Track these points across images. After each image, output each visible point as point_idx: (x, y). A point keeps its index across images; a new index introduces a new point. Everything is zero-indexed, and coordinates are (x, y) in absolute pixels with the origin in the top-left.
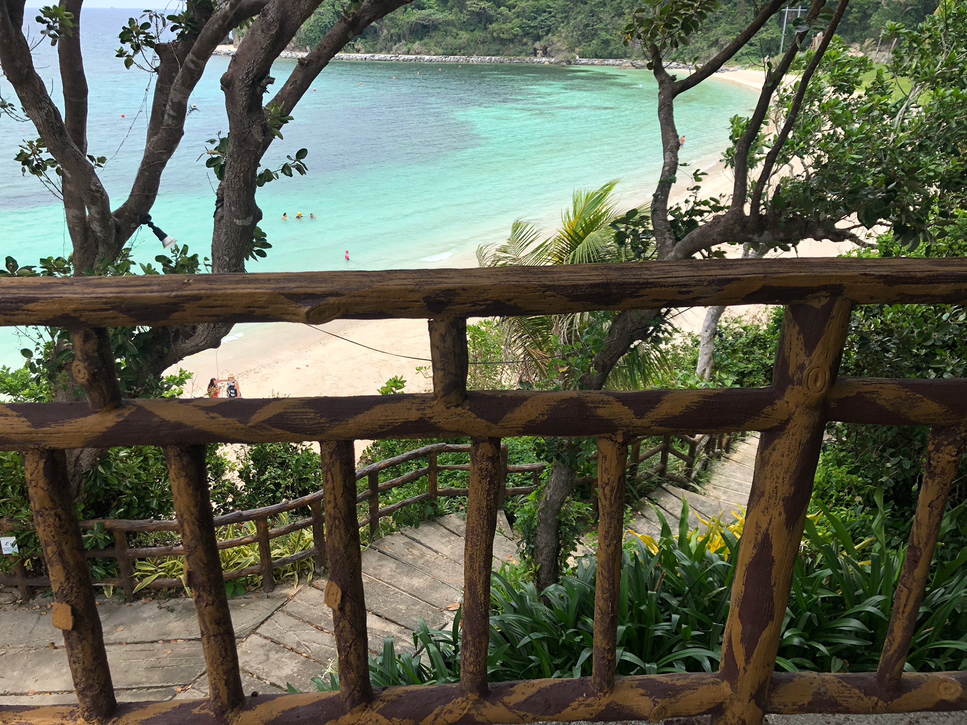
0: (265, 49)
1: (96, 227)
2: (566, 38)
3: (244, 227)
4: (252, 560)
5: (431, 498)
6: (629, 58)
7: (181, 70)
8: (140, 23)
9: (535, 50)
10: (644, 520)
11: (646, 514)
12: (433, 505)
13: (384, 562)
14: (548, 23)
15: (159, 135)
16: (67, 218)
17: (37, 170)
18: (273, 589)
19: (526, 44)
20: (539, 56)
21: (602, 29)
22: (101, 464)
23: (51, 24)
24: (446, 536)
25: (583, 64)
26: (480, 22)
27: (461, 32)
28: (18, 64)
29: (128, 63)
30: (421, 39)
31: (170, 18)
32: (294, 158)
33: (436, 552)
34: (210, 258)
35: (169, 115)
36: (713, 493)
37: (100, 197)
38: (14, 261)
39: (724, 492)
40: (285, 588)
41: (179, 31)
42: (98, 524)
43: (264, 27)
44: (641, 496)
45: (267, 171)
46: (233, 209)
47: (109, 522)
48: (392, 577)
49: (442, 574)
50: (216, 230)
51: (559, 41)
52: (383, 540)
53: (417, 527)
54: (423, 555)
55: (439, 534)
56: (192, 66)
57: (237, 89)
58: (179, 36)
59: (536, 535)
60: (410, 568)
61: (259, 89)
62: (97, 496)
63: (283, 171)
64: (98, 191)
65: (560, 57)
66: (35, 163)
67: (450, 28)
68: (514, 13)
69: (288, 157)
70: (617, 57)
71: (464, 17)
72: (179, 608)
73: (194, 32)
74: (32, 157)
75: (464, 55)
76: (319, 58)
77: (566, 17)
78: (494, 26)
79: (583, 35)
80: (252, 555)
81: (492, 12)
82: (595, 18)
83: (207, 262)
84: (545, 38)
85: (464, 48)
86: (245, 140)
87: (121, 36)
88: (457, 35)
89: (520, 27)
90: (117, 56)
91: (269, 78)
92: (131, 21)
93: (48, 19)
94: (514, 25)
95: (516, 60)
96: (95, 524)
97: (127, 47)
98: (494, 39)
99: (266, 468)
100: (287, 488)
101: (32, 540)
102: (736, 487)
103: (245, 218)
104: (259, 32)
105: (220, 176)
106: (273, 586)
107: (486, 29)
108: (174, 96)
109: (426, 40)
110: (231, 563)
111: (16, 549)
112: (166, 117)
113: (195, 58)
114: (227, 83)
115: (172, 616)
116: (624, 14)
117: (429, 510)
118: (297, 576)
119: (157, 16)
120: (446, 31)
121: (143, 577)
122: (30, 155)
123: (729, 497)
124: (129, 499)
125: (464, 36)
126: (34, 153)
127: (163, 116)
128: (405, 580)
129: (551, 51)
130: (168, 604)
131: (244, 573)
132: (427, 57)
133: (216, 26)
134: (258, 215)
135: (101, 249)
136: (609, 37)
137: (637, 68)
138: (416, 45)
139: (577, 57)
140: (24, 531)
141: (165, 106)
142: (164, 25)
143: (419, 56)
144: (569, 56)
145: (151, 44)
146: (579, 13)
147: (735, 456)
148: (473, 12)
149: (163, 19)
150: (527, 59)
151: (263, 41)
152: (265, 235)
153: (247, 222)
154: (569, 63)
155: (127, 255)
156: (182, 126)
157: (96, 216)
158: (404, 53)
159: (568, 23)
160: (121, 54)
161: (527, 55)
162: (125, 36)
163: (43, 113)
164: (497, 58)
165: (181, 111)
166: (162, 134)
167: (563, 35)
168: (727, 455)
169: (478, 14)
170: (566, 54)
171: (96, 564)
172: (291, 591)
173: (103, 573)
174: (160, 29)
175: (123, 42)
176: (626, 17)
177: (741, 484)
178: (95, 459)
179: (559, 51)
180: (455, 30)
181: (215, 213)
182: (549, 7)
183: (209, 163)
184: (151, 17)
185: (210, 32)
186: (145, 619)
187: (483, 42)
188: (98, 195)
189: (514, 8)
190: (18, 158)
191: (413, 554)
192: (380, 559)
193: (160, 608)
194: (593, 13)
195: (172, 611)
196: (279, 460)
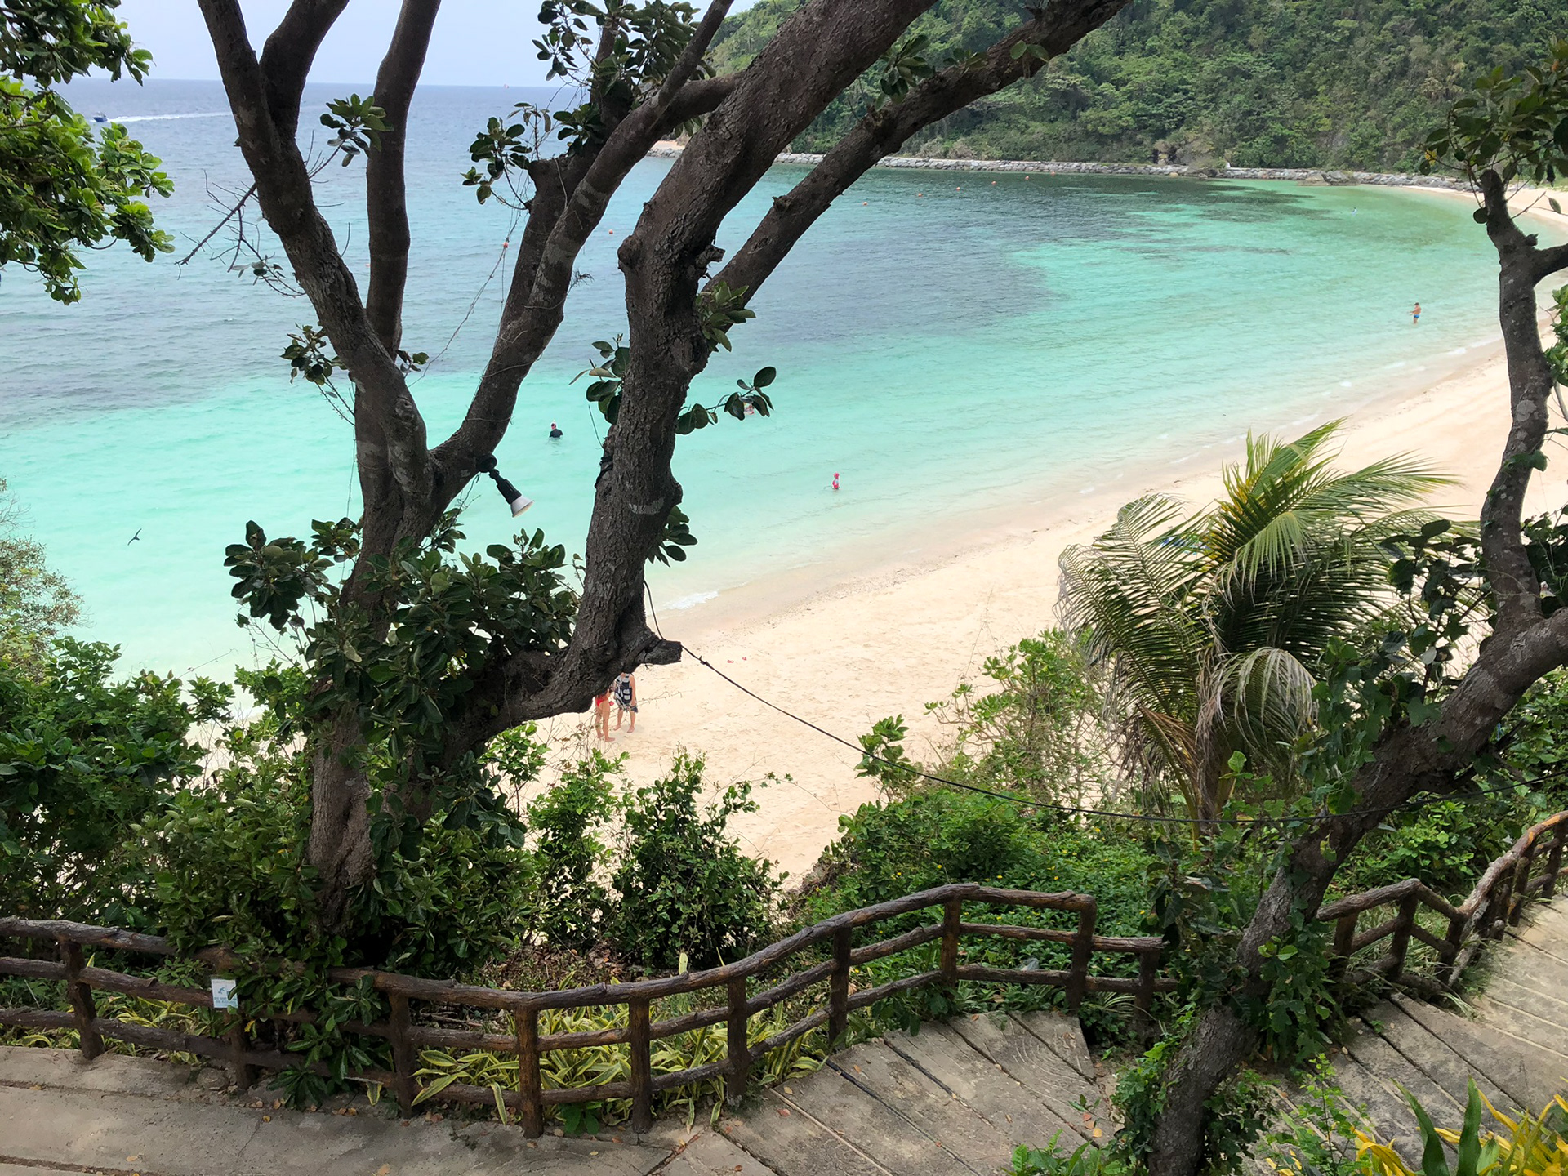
0: (710, 194)
1: (401, 476)
2: (1210, 133)
3: (646, 517)
4: (618, 1069)
5: (944, 982)
6: (1320, 166)
7: (566, 208)
8: (506, 126)
9: (1156, 152)
10: (1354, 1067)
11: (1356, 1053)
12: (946, 995)
13: (851, 1099)
14: (1182, 109)
15: (521, 319)
16: (359, 456)
17: (317, 374)
18: (649, 1128)
19: (1140, 143)
20: (1161, 162)
21: (1274, 119)
22: (379, 875)
23: (348, 128)
24: (968, 1059)
25: (1237, 177)
26: (1065, 107)
27: (1033, 124)
28: (286, 200)
29: (483, 194)
30: (968, 134)
31: (558, 116)
32: (750, 383)
33: (948, 1090)
34: (583, 555)
35: (540, 285)
36: (1492, 1016)
37: (411, 427)
38: (260, 531)
39: (1516, 1018)
40: (670, 1128)
41: (572, 139)
42: (364, 978)
43: (712, 149)
44: (1349, 1014)
45: (698, 407)
46: (628, 485)
47: (383, 979)
48: (864, 1132)
49: (956, 1139)
50: (596, 513)
51: (1198, 138)
52: (851, 1053)
53: (914, 1033)
54: (922, 1094)
55: (956, 1051)
56: (585, 202)
57: (648, 270)
58: (574, 147)
59: (1156, 1126)
60: (896, 1117)
61: (691, 270)
62: (370, 925)
63: (728, 407)
64: (407, 418)
65: (1199, 164)
66: (315, 363)
67: (1014, 117)
68: (1125, 93)
69: (740, 382)
70: (1298, 165)
71: (1040, 99)
72: (485, 1142)
73: (597, 141)
74: (310, 353)
75: (1035, 159)
76: (814, 196)
77: (1212, 100)
78: (1090, 113)
79: (1240, 129)
80: (616, 1063)
81: (1086, 92)
82: (1263, 102)
83: (578, 563)
84: (1173, 134)
85: (1037, 149)
86: (657, 366)
87: (474, 148)
88: (1027, 127)
89: (1133, 115)
90: (465, 183)
91: (712, 248)
92: (493, 123)
93: (342, 120)
94: (1123, 112)
95: (1121, 169)
96: (360, 976)
97: (482, 167)
98: (1088, 134)
99: (658, 880)
100: (691, 921)
101: (261, 991)
102: (1539, 1007)
103: (648, 503)
104: (702, 159)
105: (610, 415)
106: (650, 1122)
107: (1074, 118)
108: (550, 253)
109: (975, 135)
110: (582, 1071)
111: (234, 1002)
112: (535, 289)
113: (591, 190)
114: (630, 258)
115: (472, 1156)
116: (1317, 93)
117: (940, 1004)
118: (692, 1108)
119: (536, 114)
120: (1009, 122)
121: (432, 1077)
122: (306, 350)
123: (1524, 1027)
124: (420, 935)
125: (1039, 129)
126: (311, 347)
127: (531, 285)
128: (888, 1142)
129: (1182, 155)
130: (468, 1131)
131: (600, 1094)
132: (974, 163)
133: (633, 133)
134: (676, 494)
135: (408, 513)
136: (1286, 132)
137: (1332, 184)
138: (959, 144)
139: (1228, 166)
140: (250, 973)
141: (535, 267)
142: (547, 129)
143: (962, 161)
144: (1214, 163)
145: (520, 161)
146: (1236, 92)
147: (1529, 934)
148: (1056, 90)
149: (547, 119)
150: (1141, 167)
151: (708, 176)
152: (686, 519)
153: (653, 510)
154: (1213, 174)
155: (452, 522)
156: (561, 306)
157: (402, 458)
158: (939, 156)
159: (1216, 109)
160: (471, 179)
161: (1142, 160)
162: (480, 149)
163: (325, 284)
164: (1090, 165)
165: (561, 279)
166: (526, 317)
167: (1206, 129)
168: (1514, 930)
169: (1064, 94)
170: (1209, 160)
171: (357, 1045)
172: (681, 1136)
173: (367, 1061)
174: (540, 135)
175: (475, 158)
176: (1320, 99)
177: (1549, 1004)
178: (370, 867)
179: (1196, 154)
180: (1023, 120)
181: (599, 479)
182: (1184, 82)
183: (593, 393)
184: (527, 116)
185: (620, 144)
186: (426, 1156)
187: (1069, 140)
188: (408, 424)
189: (1125, 84)
190: (288, 353)
191: (904, 1090)
192: (844, 1092)
193: (454, 1137)
194: (1260, 93)
195: (473, 1146)
196: (681, 867)
